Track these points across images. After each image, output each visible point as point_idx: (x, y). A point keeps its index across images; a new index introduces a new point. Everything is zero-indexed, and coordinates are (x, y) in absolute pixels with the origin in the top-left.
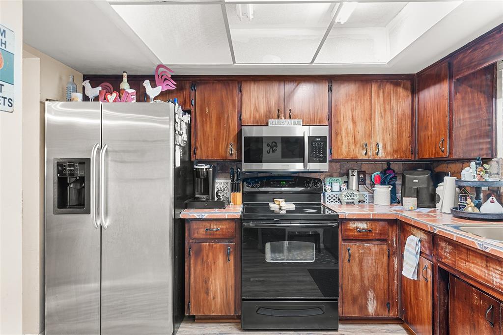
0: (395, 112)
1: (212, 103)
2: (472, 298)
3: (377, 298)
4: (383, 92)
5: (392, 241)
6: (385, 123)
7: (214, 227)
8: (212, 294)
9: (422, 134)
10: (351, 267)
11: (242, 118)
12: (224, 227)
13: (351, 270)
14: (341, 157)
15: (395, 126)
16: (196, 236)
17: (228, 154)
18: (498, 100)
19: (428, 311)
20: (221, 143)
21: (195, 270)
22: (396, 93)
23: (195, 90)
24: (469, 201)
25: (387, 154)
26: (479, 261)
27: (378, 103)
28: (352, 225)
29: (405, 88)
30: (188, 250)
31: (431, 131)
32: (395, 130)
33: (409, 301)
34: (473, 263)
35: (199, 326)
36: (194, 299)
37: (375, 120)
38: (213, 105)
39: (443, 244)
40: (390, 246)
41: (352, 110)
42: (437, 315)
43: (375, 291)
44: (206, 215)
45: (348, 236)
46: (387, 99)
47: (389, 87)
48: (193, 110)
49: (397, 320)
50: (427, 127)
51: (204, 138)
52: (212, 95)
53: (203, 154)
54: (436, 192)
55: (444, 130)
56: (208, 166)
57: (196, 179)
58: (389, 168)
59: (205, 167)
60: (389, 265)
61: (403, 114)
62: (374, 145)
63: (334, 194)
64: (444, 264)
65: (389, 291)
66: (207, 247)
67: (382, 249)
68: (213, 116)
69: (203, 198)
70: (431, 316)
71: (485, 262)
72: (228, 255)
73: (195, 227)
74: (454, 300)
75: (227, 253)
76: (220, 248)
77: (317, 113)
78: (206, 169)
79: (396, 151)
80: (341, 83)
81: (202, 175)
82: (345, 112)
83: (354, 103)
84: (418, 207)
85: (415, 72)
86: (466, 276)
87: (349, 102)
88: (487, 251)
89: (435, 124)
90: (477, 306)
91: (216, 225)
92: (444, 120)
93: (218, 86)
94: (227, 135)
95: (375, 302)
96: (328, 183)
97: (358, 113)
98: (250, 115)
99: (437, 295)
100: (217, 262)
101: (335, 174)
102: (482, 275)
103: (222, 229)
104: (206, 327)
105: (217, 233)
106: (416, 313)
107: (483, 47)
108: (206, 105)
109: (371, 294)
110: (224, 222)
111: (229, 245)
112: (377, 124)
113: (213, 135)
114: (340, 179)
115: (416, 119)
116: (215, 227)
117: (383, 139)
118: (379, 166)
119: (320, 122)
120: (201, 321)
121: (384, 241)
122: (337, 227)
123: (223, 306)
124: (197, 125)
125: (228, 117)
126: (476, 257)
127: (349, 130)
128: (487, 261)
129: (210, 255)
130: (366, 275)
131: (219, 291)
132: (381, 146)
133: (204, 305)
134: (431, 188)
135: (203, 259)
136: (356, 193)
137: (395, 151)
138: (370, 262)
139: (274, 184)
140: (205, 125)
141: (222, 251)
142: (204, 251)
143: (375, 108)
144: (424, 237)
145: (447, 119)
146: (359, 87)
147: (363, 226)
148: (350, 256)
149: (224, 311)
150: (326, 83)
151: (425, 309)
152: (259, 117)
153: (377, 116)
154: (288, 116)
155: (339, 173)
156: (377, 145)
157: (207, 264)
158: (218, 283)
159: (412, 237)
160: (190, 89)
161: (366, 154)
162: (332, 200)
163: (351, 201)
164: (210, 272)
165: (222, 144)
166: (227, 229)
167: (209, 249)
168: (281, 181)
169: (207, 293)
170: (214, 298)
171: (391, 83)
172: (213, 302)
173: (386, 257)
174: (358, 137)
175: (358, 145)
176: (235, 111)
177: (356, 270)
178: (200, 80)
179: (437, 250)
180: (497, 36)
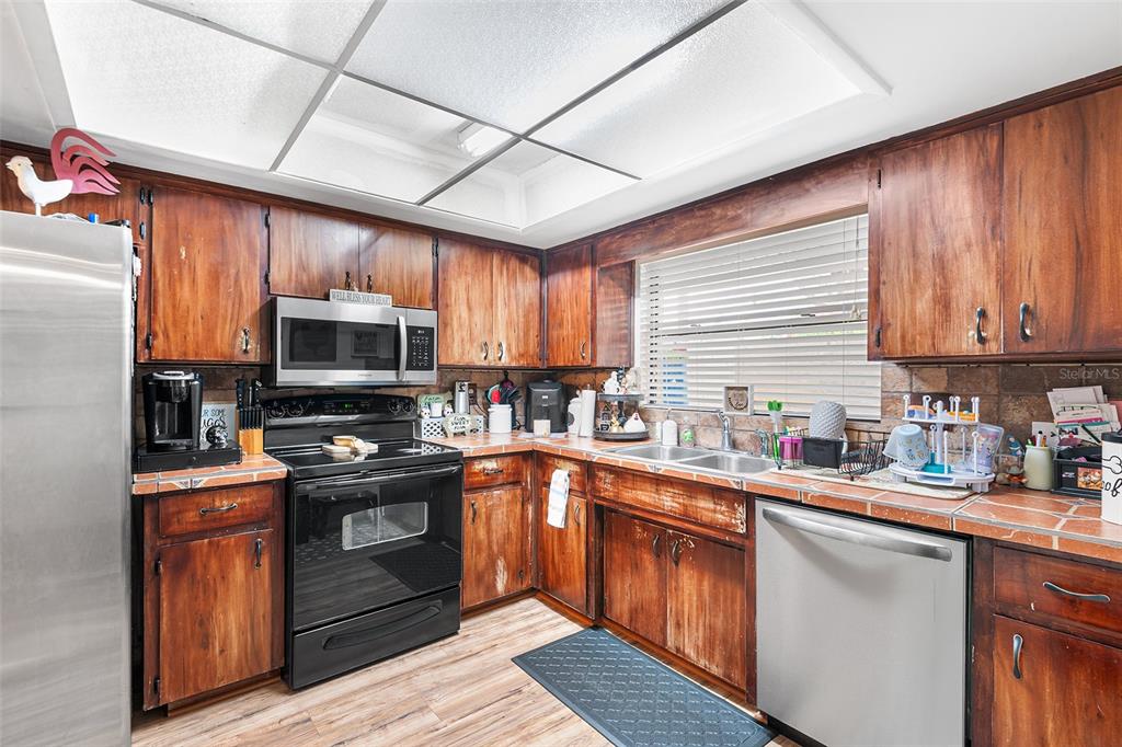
0: (521, 300)
1: (196, 239)
2: (635, 531)
3: (508, 567)
4: (507, 269)
5: (526, 482)
6: (510, 314)
7: (223, 504)
8: (217, 644)
9: (555, 334)
10: (475, 530)
11: (270, 279)
12: (247, 500)
13: (476, 535)
14: (451, 362)
15: (522, 320)
16: (175, 528)
17: (237, 351)
18: (636, 300)
19: (580, 563)
20: (220, 325)
21: (173, 605)
22: (523, 273)
23: (150, 204)
24: (614, 419)
25: (512, 359)
26: (648, 486)
27: (501, 282)
28: (478, 467)
29: (532, 267)
30: (153, 564)
31: (567, 330)
32: (521, 325)
33: (550, 560)
34: (642, 490)
35: (186, 721)
36: (170, 667)
37: (497, 307)
38: (199, 243)
39: (602, 474)
40: (524, 489)
41: (468, 289)
42: (593, 565)
43: (505, 558)
44: (206, 479)
45: (473, 483)
46: (512, 278)
47: (514, 263)
48: (143, 248)
49: (530, 592)
50: (561, 325)
51: (174, 314)
52: (196, 222)
53: (173, 347)
54: (569, 411)
55: (585, 330)
56: (190, 376)
57: (158, 404)
58: (506, 380)
59: (183, 377)
60: (522, 515)
61: (531, 304)
62: (495, 344)
63: (435, 421)
64: (604, 499)
65: (522, 554)
66: (205, 550)
67: (515, 496)
68: (198, 268)
69: (182, 445)
70: (584, 569)
71: (654, 486)
72: (257, 554)
73: (172, 509)
74: (611, 541)
75: (253, 551)
76: (236, 544)
77: (416, 287)
78: (187, 381)
79: (523, 355)
80: (451, 245)
81: (175, 394)
82: (457, 291)
83: (469, 279)
84: (552, 432)
85: (544, 247)
86: (631, 507)
87: (463, 276)
88: (660, 472)
89: (572, 322)
90: (641, 541)
91: (228, 498)
92: (586, 318)
93: (214, 206)
94: (236, 311)
95: (506, 573)
96: (423, 404)
97: (475, 294)
98: (290, 276)
99: (592, 540)
100: (231, 576)
101: (433, 390)
102: (651, 501)
103: (242, 505)
104: (204, 717)
105: (231, 514)
106: (561, 572)
107: (634, 236)
108: (181, 241)
109: (501, 564)
110: (247, 489)
111: (258, 536)
112: (499, 314)
113: (200, 308)
114: (441, 397)
115: (545, 313)
116: (225, 502)
117: (507, 338)
118: (494, 376)
119: (419, 303)
120: (183, 711)
121: (516, 483)
122: (461, 472)
123: (244, 661)
124: (156, 282)
125: (237, 274)
126: (645, 482)
127: (462, 320)
128: (657, 485)
129: (214, 565)
130: (494, 538)
131: (234, 633)
132: (504, 346)
133: (196, 673)
134: (562, 405)
135: (193, 576)
136: (467, 417)
137: (521, 355)
138: (500, 516)
139: (332, 408)
140: (178, 284)
141: (242, 549)
142: (198, 559)
143: (497, 290)
144: (575, 468)
145: (589, 317)
146: (476, 255)
147: (491, 465)
148: (475, 513)
149: (246, 671)
150: (428, 239)
151: (576, 562)
152: (309, 281)
153: (500, 303)
154: (365, 285)
155: (440, 387)
156: (500, 345)
157: (206, 586)
158: (232, 616)
159: (557, 471)
160: (137, 199)
161: (485, 358)
162: (432, 431)
163: (461, 430)
164: (212, 601)
165: (223, 329)
166: (254, 502)
167: (209, 551)
168: (345, 403)
169: (206, 644)
170: (222, 651)
171: (517, 257)
172: (219, 660)
173: (519, 506)
174: (476, 332)
175: (475, 345)
176: (255, 264)
177: (482, 534)
178: (165, 184)
179: (593, 483)
180: (651, 226)
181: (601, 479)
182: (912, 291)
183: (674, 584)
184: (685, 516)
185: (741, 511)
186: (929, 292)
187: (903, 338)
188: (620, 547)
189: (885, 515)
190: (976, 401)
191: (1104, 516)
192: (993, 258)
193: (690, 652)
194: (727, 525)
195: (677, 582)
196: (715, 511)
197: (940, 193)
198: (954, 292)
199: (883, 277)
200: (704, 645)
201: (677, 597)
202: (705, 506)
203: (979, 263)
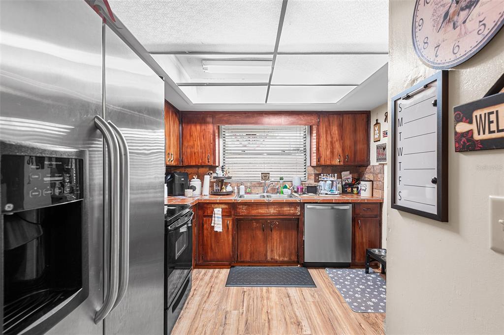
0: (176, 134)
2: (253, 225)
6: (173, 140)
9: (188, 150)
15: (176, 143)
22: (176, 121)
25: (174, 162)
26: (263, 207)
29: (178, 118)
31: (197, 149)
32: (176, 145)
34: (261, 209)
39: (240, 207)
46: (174, 123)
47: (174, 116)
50: (193, 146)
55: (209, 150)
61: (178, 136)
64: (241, 216)
71: (266, 207)
74: (241, 231)
89: (201, 146)
90: (255, 228)
99: (235, 233)
102: (265, 212)
117: (173, 151)
137: (176, 160)
144: (224, 206)
159: (216, 209)
171: (175, 113)
179: (236, 210)
181: (240, 209)
182: (326, 150)
183: (270, 238)
184: (279, 214)
185: (299, 209)
186: (329, 150)
187: (324, 160)
188: (245, 232)
189: (337, 202)
190: (336, 175)
191: (361, 195)
192: (341, 144)
193: (277, 257)
194: (294, 213)
195: (272, 237)
196: (290, 210)
197: (332, 127)
198: (334, 150)
199: (320, 145)
200: (282, 253)
201: (272, 242)
202: (286, 209)
203: (339, 144)
